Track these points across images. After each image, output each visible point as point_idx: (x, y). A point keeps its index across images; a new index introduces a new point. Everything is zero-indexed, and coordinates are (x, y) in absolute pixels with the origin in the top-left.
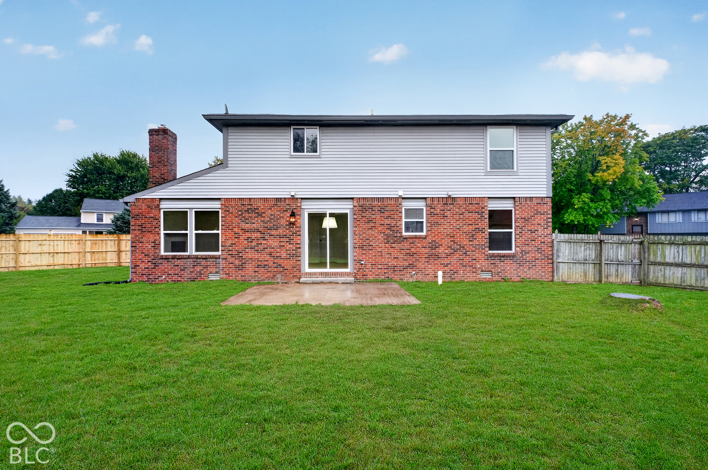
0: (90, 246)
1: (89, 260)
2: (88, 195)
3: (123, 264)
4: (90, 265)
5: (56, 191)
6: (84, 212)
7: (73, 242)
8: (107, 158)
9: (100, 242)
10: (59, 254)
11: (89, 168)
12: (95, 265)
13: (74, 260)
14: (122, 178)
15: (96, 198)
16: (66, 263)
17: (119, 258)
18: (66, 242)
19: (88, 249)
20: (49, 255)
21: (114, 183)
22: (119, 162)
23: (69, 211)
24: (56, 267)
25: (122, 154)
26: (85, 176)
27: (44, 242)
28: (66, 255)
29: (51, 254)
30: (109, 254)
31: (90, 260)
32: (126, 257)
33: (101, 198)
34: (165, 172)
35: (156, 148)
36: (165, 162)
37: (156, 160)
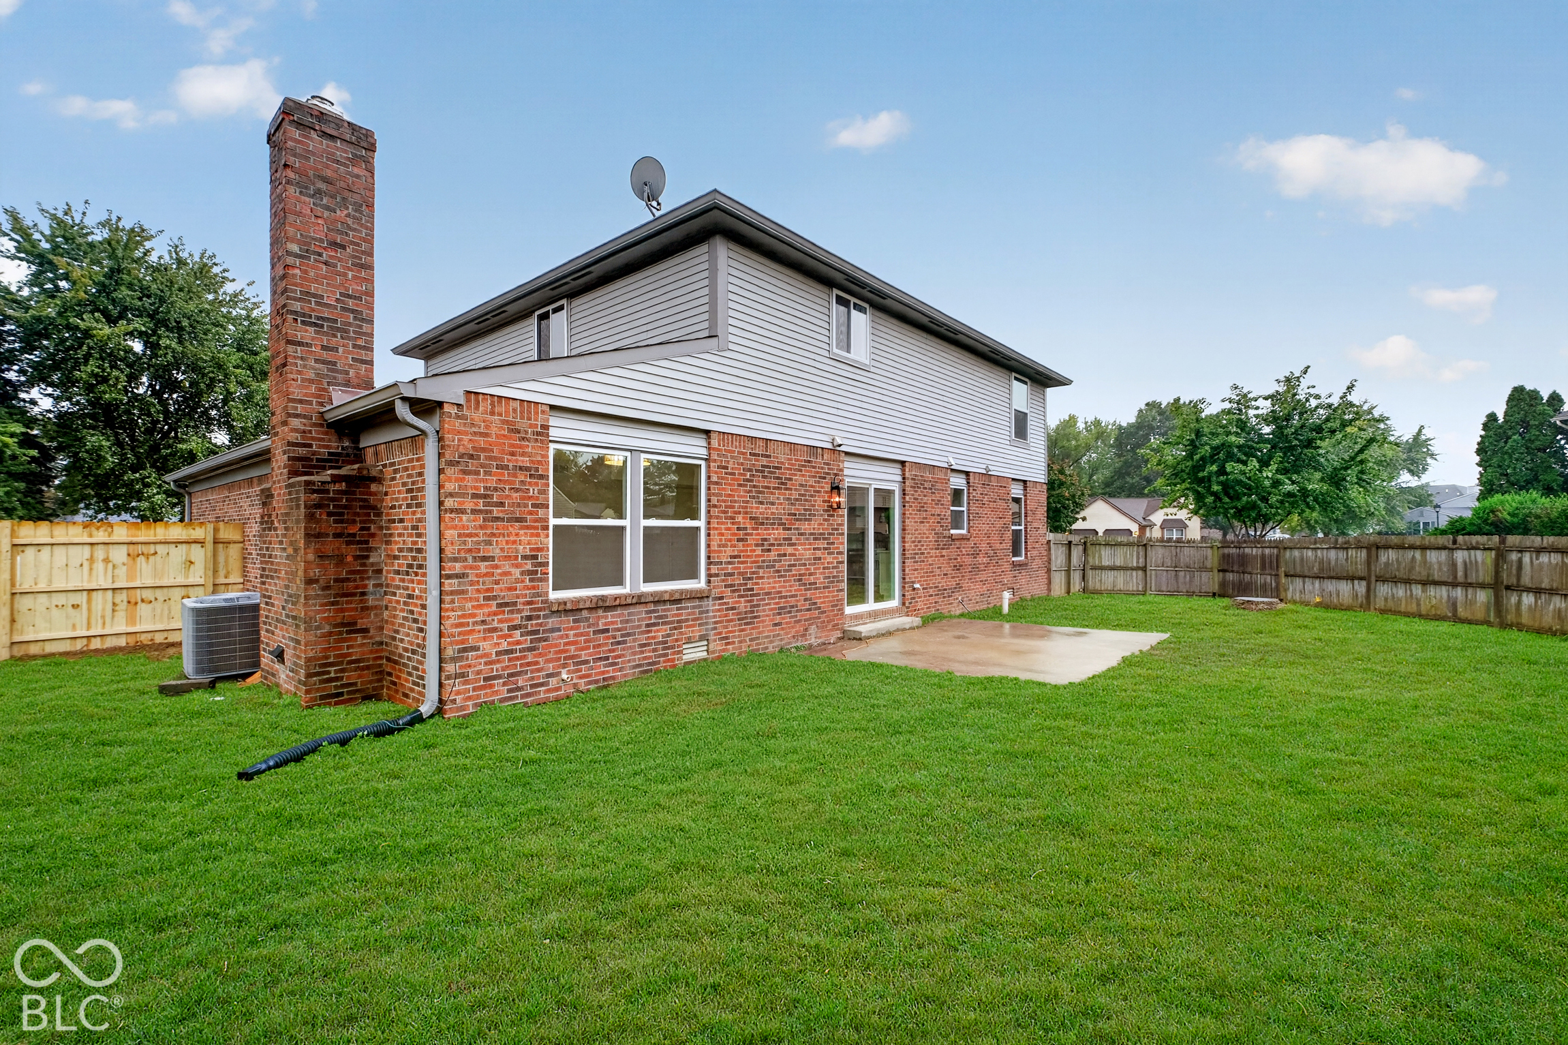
34: (360, 288)
35: (322, 186)
36: (363, 253)
37: (318, 231)
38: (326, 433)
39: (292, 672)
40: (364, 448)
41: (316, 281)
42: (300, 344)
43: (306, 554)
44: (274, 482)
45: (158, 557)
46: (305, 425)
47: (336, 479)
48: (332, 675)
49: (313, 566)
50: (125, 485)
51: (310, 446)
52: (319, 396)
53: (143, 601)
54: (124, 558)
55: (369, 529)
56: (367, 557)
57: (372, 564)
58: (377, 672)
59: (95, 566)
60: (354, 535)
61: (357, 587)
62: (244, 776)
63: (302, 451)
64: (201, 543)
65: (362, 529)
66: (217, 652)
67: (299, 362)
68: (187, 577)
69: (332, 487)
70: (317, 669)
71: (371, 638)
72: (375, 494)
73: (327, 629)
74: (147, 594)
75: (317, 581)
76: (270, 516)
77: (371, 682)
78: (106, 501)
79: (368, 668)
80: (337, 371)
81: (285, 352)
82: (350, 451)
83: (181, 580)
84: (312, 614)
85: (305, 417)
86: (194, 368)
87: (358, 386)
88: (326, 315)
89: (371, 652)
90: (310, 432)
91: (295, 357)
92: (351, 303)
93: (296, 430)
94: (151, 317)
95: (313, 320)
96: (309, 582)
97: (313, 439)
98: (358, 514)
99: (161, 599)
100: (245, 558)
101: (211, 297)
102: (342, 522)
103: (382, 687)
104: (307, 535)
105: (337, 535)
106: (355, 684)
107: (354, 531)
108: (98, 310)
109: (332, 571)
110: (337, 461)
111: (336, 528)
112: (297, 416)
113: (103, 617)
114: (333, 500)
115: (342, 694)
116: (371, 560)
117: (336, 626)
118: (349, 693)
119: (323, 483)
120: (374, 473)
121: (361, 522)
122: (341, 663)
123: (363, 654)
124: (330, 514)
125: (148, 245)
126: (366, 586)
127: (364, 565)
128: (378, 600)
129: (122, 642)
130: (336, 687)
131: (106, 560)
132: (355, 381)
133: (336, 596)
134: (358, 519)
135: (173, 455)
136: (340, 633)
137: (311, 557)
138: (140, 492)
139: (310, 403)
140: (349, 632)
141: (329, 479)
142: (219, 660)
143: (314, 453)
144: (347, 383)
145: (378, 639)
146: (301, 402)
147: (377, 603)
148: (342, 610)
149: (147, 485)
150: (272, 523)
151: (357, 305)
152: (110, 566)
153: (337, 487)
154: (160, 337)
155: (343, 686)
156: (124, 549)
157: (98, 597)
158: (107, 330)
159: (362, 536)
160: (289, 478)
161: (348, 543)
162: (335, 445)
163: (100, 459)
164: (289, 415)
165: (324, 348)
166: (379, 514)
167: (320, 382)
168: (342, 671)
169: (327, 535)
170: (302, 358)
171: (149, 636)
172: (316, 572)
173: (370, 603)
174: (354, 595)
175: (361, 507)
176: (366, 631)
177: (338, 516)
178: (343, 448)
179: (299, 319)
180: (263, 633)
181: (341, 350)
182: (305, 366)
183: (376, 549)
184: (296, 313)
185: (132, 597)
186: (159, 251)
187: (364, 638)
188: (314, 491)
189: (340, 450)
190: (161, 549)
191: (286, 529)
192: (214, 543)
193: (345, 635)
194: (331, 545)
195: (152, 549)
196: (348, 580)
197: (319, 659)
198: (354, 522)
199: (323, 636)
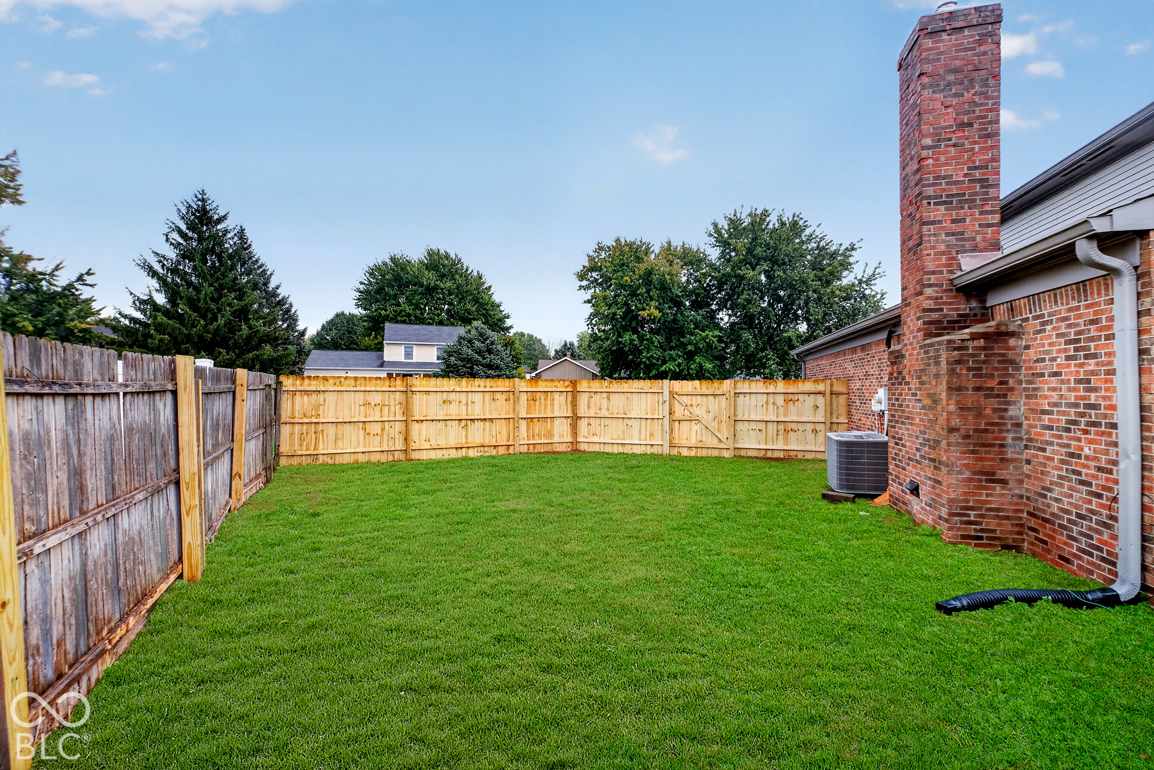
0: (525, 406)
1: (524, 437)
2: (387, 318)
3: (582, 447)
4: (524, 449)
5: (337, 315)
6: (388, 344)
7: (498, 396)
8: (409, 262)
9: (543, 396)
10: (476, 421)
11: (387, 277)
12: (534, 448)
13: (499, 434)
14: (430, 291)
15: (397, 322)
16: (487, 443)
17: (575, 433)
18: (487, 395)
19: (523, 414)
20: (459, 425)
21: (421, 299)
22: (428, 267)
23: (354, 344)
24: (472, 453)
25: (430, 253)
26: (380, 290)
27: (452, 396)
28: (487, 423)
29: (463, 423)
30: (557, 422)
31: (526, 438)
32: (589, 431)
33: (404, 322)
34: (986, 157)
35: (951, 77)
36: (990, 123)
37: (948, 119)
38: (955, 297)
39: (930, 506)
40: (991, 307)
41: (946, 164)
42: (933, 223)
43: (948, 405)
44: (906, 345)
45: (799, 402)
46: (937, 292)
47: (974, 337)
48: (972, 518)
49: (954, 417)
50: (758, 360)
51: (942, 310)
52: (950, 265)
53: (792, 430)
54: (782, 403)
55: (1006, 383)
56: (1006, 410)
57: (1011, 418)
58: (1017, 525)
59: (768, 407)
60: (992, 389)
61: (996, 439)
62: (944, 608)
63: (935, 316)
64: (822, 393)
65: (1001, 383)
66: (854, 475)
67: (933, 239)
68: (815, 416)
69: (970, 344)
70: (958, 511)
71: (1010, 490)
72: (1014, 348)
73: (967, 474)
74: (794, 426)
75: (957, 430)
76: (900, 373)
77: (1010, 533)
78: (749, 369)
79: (1007, 518)
80: (964, 240)
81: (920, 232)
82: (977, 311)
83: (811, 419)
84: (954, 460)
85: (936, 285)
86: (791, 286)
87: (986, 250)
88: (955, 192)
89: (1011, 503)
90: (941, 298)
91: (929, 236)
92: (977, 174)
93: (930, 298)
94: (770, 260)
95: (944, 199)
96: (952, 430)
97: (944, 303)
98: (997, 369)
99: (801, 430)
100: (850, 405)
101: (797, 241)
102: (981, 376)
103: (1023, 540)
104: (949, 389)
105: (978, 389)
106: (994, 531)
107: (993, 386)
108: (747, 263)
109: (970, 424)
110: (965, 321)
111: (976, 381)
112: (931, 286)
113: (773, 439)
114: (973, 355)
115: (981, 538)
116: (1010, 413)
117: (975, 473)
118: (988, 538)
119: (963, 340)
120: (1012, 328)
121: (999, 376)
122: (980, 508)
123: (1003, 504)
124: (969, 369)
125: (768, 219)
126: (1004, 439)
127: (1002, 418)
128: (1018, 453)
129: (781, 455)
130: (976, 530)
131: (774, 404)
132: (982, 245)
133: (975, 445)
134: (996, 373)
135: (780, 340)
136: (980, 480)
137: (952, 408)
138: (765, 363)
139: (941, 272)
140: (988, 481)
141: (968, 337)
142: (855, 481)
143: (945, 316)
144: (975, 249)
145: (1017, 492)
146: (933, 273)
147: (1017, 456)
148: (981, 459)
149: (769, 359)
150: (904, 378)
151: (984, 174)
152: (776, 406)
153: (976, 343)
154: (775, 271)
155: (982, 530)
156: (782, 396)
157: (770, 425)
158: (752, 273)
159: (1000, 389)
160: (925, 339)
161: (987, 397)
162: (964, 307)
163: (747, 346)
164: (925, 286)
165: (953, 221)
166: (1018, 369)
167: (949, 253)
168: (982, 516)
169: (967, 389)
170: (935, 235)
171: (795, 453)
172: (956, 422)
173: (1009, 456)
174: (993, 445)
175: (999, 362)
176: (1004, 482)
177: (977, 372)
178: (970, 309)
179: (932, 201)
180: (891, 467)
181: (968, 220)
182: (937, 241)
183: (1014, 403)
184: (929, 197)
185: (786, 428)
186: (773, 221)
187: (1003, 488)
188: (955, 349)
189: (968, 311)
190: (801, 397)
191: (922, 383)
192: (831, 394)
193: (984, 483)
194: (970, 398)
195: (796, 397)
196: (986, 431)
197: (960, 501)
198: (992, 376)
199: (965, 480)
